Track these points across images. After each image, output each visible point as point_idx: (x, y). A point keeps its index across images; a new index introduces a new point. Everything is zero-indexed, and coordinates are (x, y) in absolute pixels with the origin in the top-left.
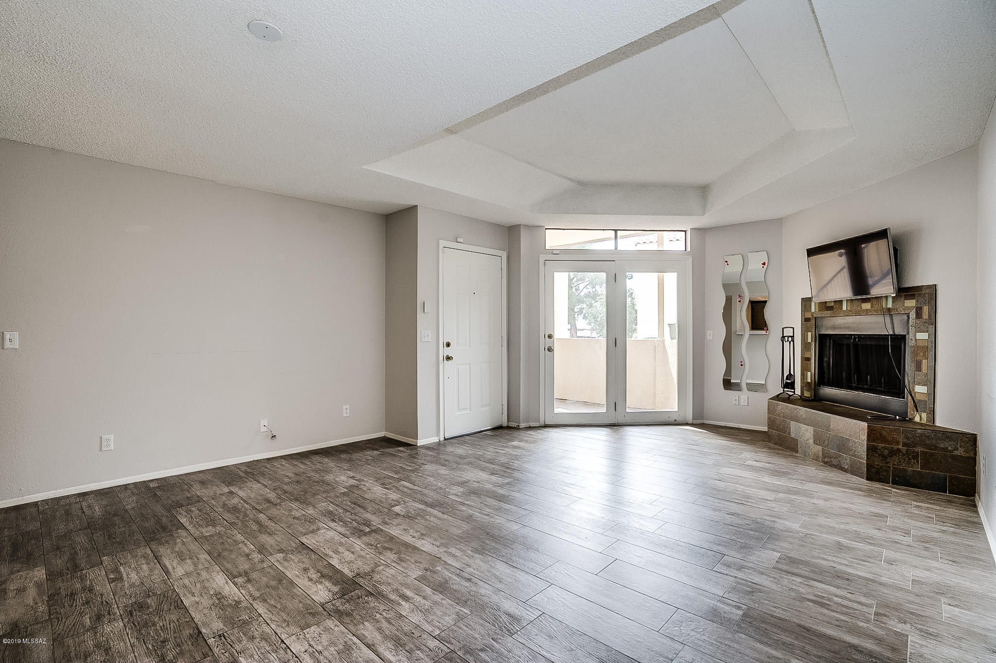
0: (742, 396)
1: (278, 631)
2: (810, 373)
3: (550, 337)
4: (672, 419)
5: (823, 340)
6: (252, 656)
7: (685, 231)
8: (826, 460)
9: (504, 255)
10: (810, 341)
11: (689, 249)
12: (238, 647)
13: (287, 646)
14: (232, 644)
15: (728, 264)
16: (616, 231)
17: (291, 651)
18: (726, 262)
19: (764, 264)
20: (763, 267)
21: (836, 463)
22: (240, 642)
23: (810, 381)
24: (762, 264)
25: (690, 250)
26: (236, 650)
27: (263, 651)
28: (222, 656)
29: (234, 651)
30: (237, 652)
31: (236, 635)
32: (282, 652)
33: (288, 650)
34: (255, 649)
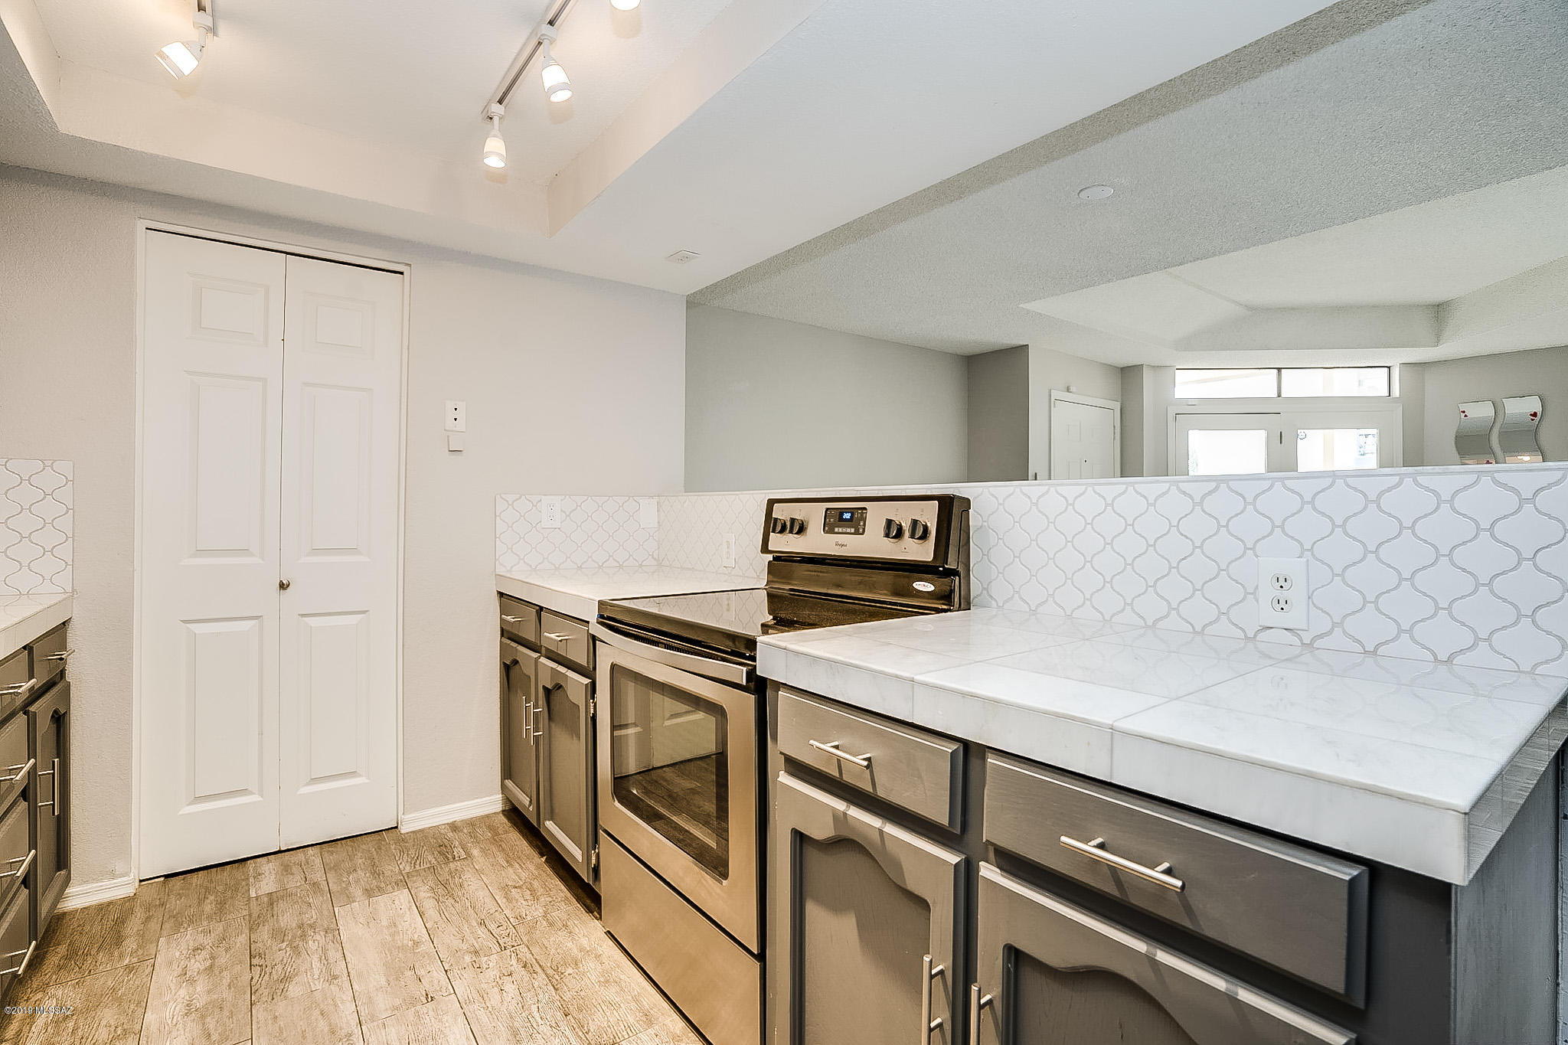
7: (1389, 367)
9: (1117, 406)
11: (1396, 392)
16: (1279, 369)
18: (1464, 412)
19: (1535, 415)
20: (1533, 420)
24: (1531, 415)
25: (1398, 396)
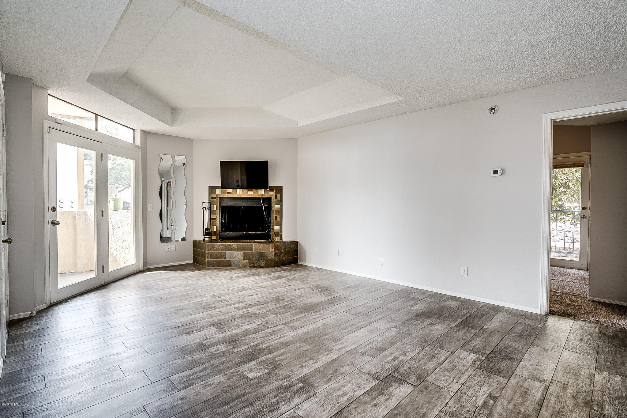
0: (172, 245)
1: (450, 397)
2: (216, 226)
3: (54, 209)
4: (132, 270)
5: (223, 209)
6: (475, 401)
7: (134, 130)
8: (251, 265)
10: (216, 210)
12: (473, 410)
13: (458, 390)
14: (473, 414)
15: (162, 160)
16: (97, 115)
17: (461, 387)
18: (162, 158)
19: (184, 164)
20: (183, 166)
21: (257, 265)
22: (468, 411)
23: (216, 231)
25: (140, 145)
26: (476, 409)
27: (468, 398)
28: (484, 413)
29: (477, 410)
30: (477, 408)
31: (465, 415)
32: (463, 391)
33: (460, 389)
34: (469, 401)
